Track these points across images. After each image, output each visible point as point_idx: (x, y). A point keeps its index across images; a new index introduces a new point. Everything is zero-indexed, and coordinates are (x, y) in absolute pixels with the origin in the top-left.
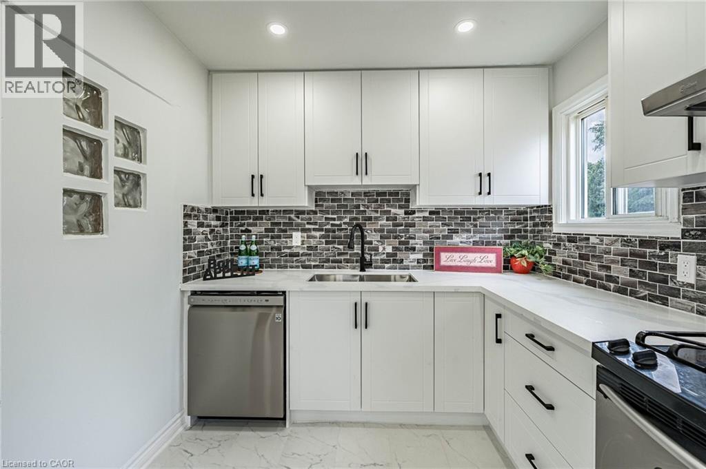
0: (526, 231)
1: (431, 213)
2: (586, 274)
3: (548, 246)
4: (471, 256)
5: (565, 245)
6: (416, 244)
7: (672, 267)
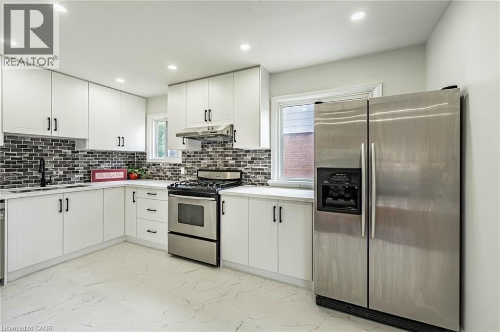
0: (134, 162)
1: (88, 153)
2: (158, 176)
3: (144, 167)
4: (112, 174)
5: (151, 167)
6: (79, 169)
7: (180, 171)
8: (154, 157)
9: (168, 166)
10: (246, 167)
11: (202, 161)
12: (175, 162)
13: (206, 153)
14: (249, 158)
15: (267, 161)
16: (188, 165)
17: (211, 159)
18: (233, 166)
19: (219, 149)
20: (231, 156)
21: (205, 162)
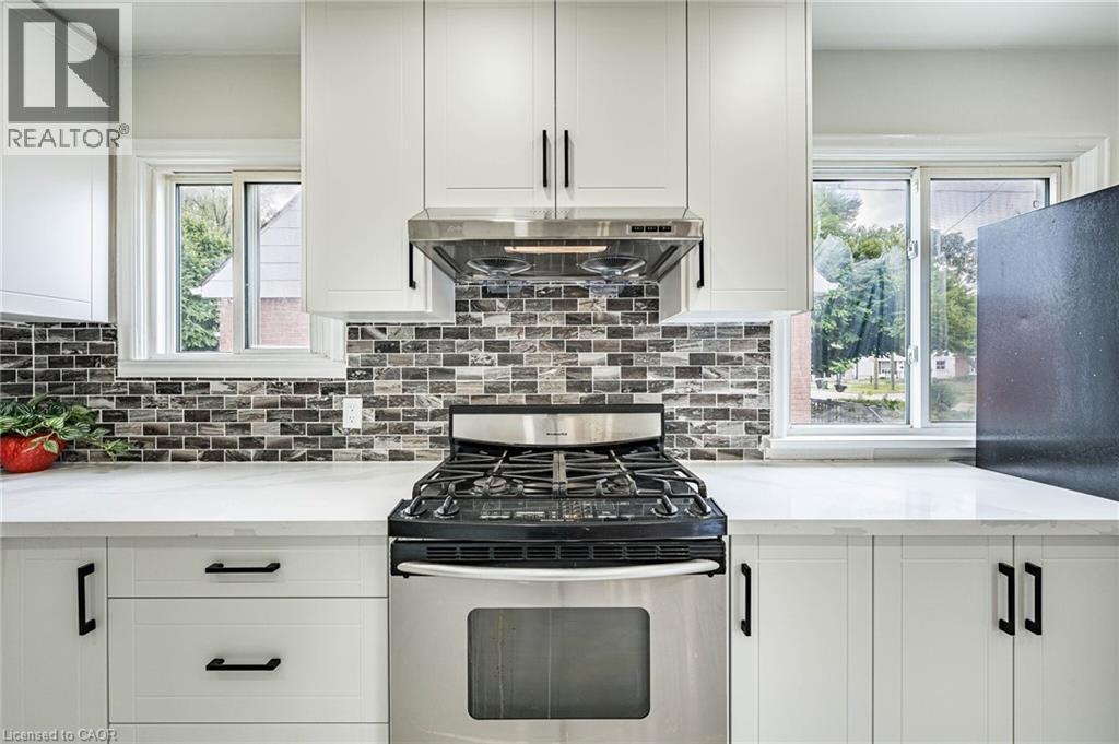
3: (102, 403)
5: (151, 400)
7: (339, 414)
8: (161, 349)
9: (263, 394)
10: (668, 392)
11: (459, 370)
12: (304, 374)
13: (479, 333)
14: (680, 355)
15: (757, 368)
16: (384, 389)
17: (503, 361)
18: (611, 386)
19: (541, 320)
20: (600, 347)
21: (478, 374)
